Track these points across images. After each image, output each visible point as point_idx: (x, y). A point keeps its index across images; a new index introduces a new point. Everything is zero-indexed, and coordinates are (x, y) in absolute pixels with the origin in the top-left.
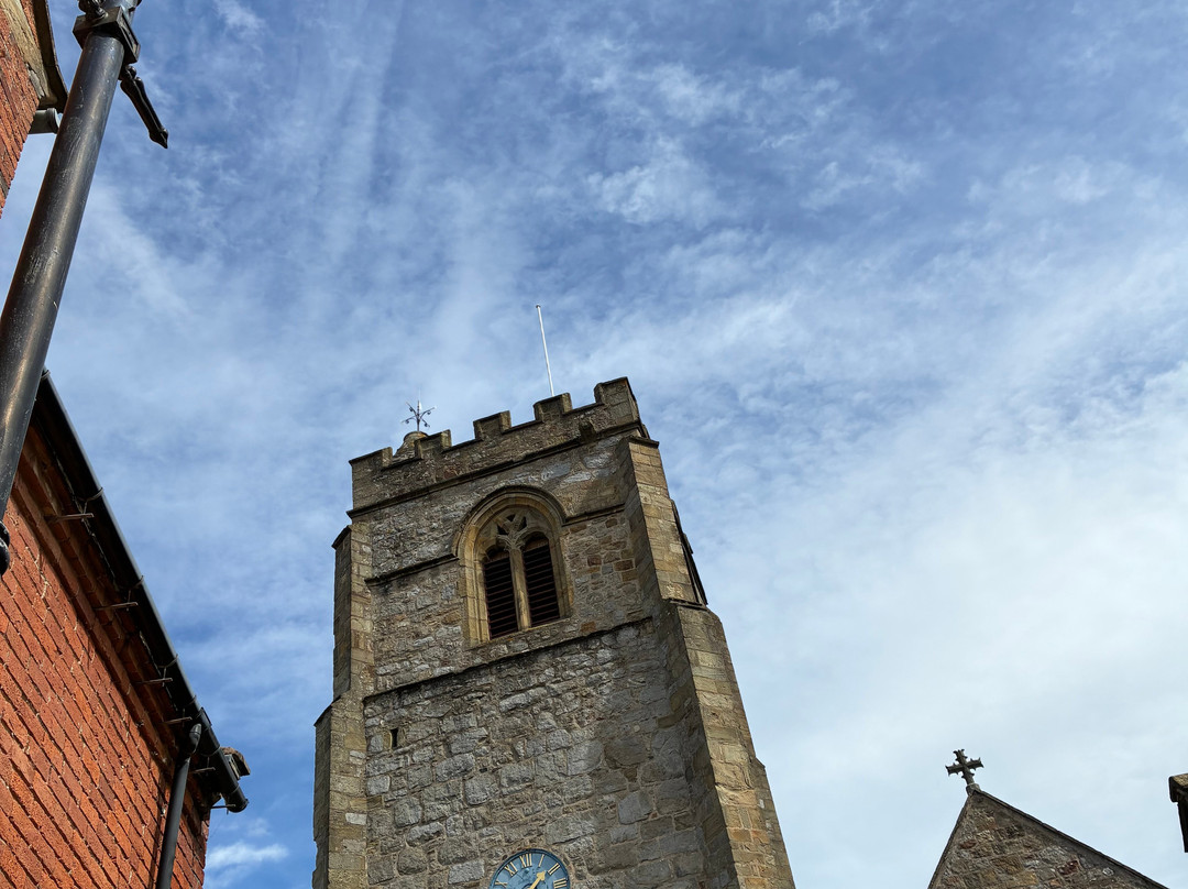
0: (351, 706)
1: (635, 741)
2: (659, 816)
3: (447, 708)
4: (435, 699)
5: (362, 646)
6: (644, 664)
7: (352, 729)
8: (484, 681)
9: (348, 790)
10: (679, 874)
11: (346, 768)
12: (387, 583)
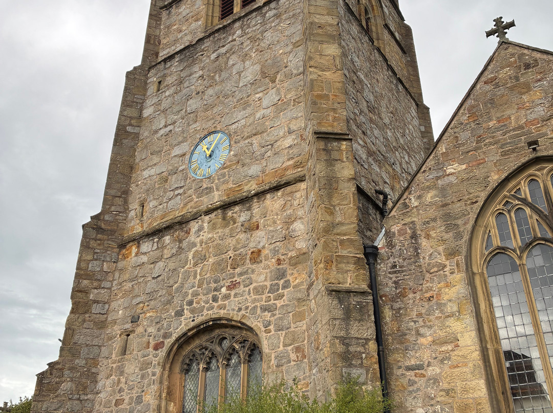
0: (140, 73)
1: (279, 59)
2: (285, 100)
3: (185, 64)
4: (181, 61)
5: (152, 42)
6: (291, 14)
7: (139, 84)
8: (206, 45)
9: (130, 115)
10: (290, 132)
11: (131, 104)
12: (171, 7)
